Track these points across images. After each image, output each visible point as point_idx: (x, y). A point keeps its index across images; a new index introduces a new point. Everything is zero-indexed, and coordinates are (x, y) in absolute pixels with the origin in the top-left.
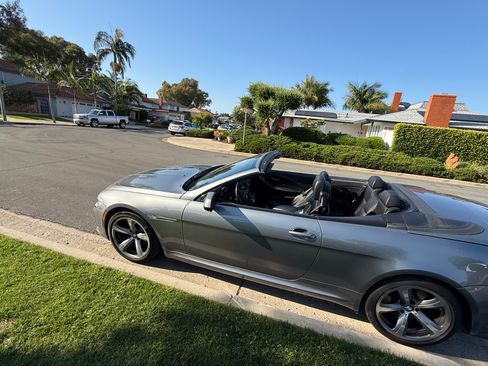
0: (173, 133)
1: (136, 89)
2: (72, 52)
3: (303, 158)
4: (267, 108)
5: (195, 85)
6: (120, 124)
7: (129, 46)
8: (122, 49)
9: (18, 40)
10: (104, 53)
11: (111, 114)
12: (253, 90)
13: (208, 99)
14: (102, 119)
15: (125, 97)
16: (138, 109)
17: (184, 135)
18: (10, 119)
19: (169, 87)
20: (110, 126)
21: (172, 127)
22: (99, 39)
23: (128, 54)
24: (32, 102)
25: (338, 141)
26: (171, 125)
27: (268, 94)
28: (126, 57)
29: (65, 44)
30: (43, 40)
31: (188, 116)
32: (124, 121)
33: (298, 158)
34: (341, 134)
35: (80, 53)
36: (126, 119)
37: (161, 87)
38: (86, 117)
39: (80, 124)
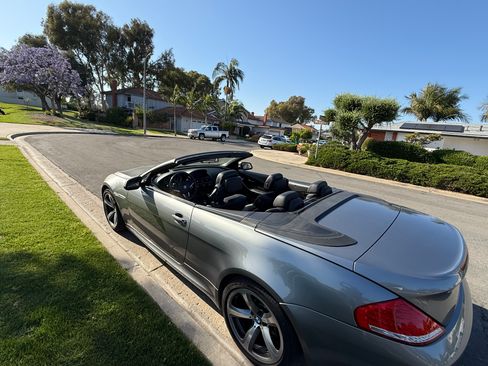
0: (262, 147)
1: (242, 108)
2: (201, 81)
3: (383, 176)
4: (349, 120)
5: (301, 102)
6: (221, 138)
7: (240, 71)
8: (234, 75)
9: (168, 77)
10: (220, 80)
11: (215, 129)
12: (338, 102)
13: (313, 115)
14: (208, 133)
15: (232, 115)
16: (242, 125)
17: (271, 148)
18: (148, 133)
19: (276, 105)
20: (214, 139)
21: (262, 141)
22: (217, 69)
23: (238, 79)
24: (166, 121)
25: (445, 159)
26: (261, 139)
27: (354, 105)
28: (236, 81)
29: (198, 76)
30: (183, 74)
31: (288, 132)
32: (224, 135)
33: (376, 176)
34: (453, 151)
35: (207, 81)
36: (227, 133)
37: (269, 105)
38: (196, 132)
39: (192, 137)
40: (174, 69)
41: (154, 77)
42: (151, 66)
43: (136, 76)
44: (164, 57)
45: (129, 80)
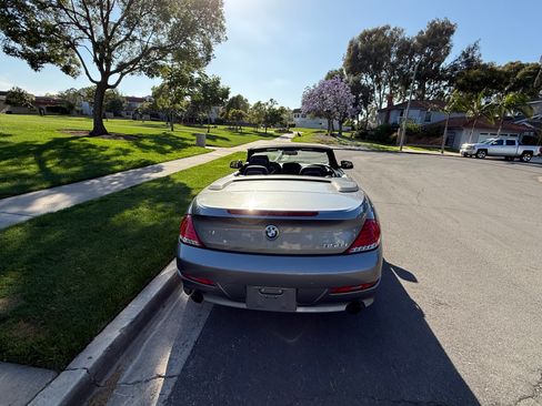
6: (521, 157)
11: (511, 143)
20: (508, 158)
24: (438, 136)
36: (537, 149)
38: (474, 148)
39: (466, 155)
40: (478, 66)
41: (445, 83)
42: (443, 70)
43: (422, 87)
44: (465, 55)
45: (414, 92)
